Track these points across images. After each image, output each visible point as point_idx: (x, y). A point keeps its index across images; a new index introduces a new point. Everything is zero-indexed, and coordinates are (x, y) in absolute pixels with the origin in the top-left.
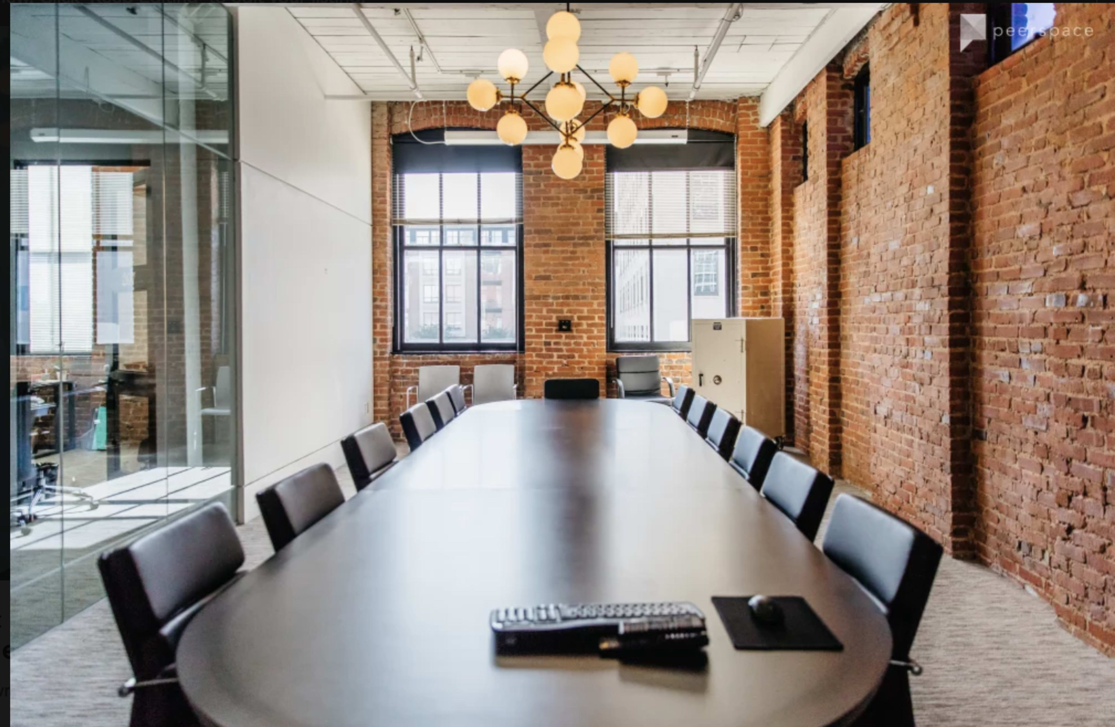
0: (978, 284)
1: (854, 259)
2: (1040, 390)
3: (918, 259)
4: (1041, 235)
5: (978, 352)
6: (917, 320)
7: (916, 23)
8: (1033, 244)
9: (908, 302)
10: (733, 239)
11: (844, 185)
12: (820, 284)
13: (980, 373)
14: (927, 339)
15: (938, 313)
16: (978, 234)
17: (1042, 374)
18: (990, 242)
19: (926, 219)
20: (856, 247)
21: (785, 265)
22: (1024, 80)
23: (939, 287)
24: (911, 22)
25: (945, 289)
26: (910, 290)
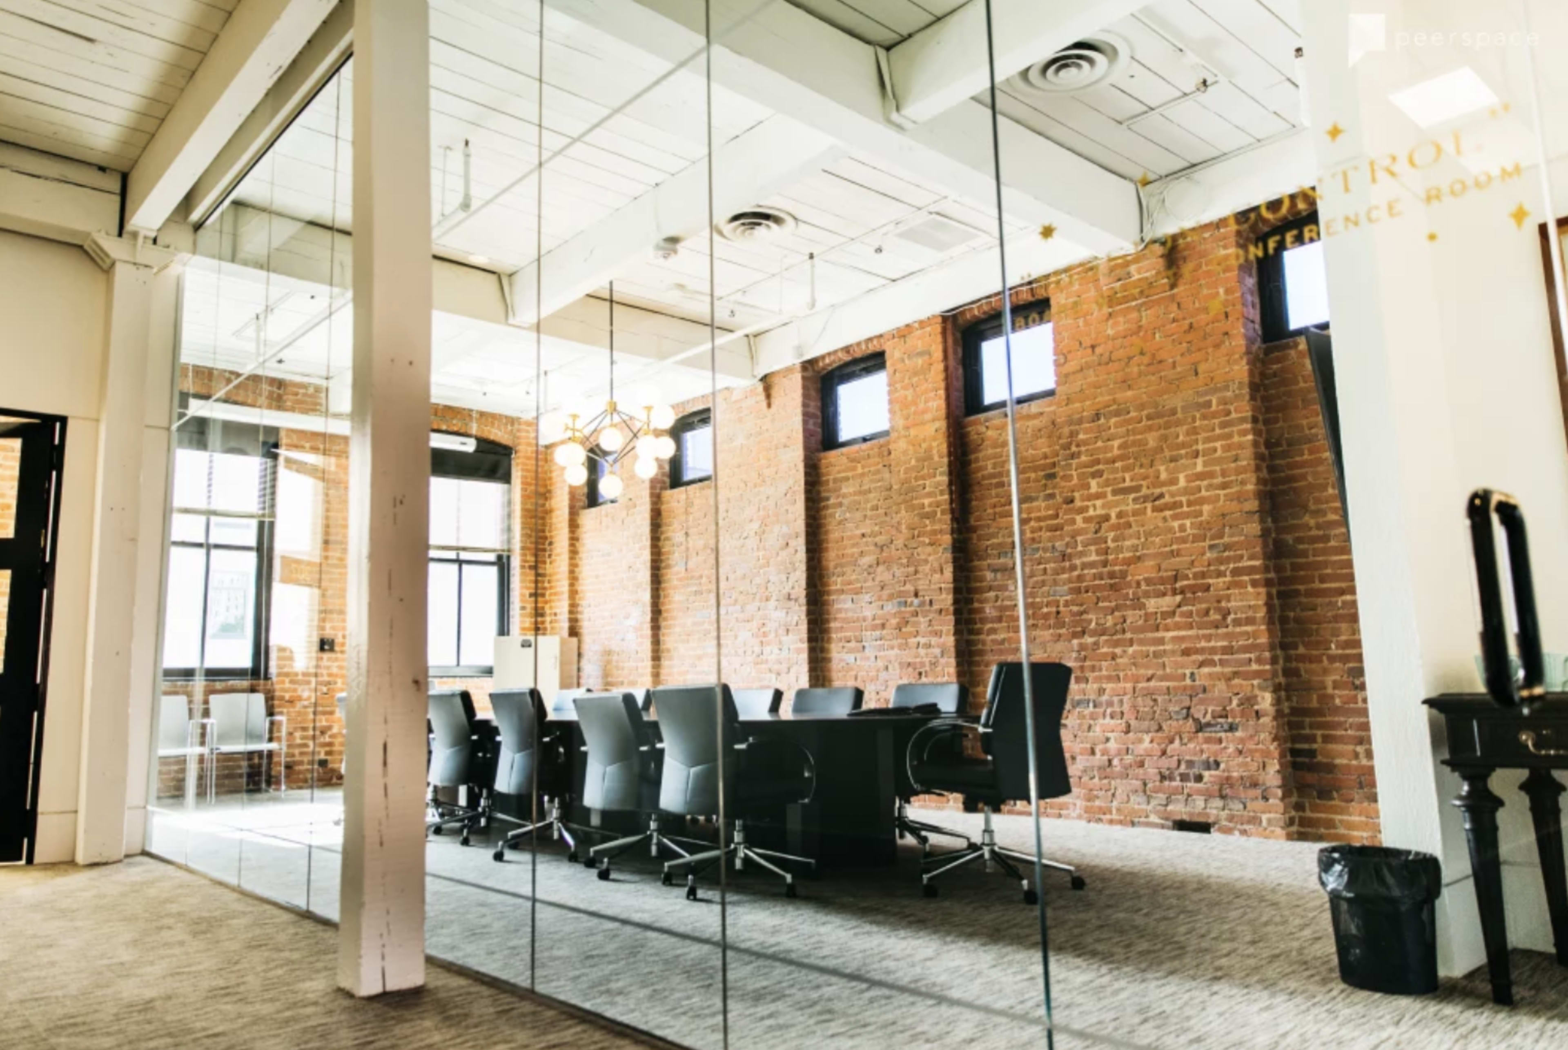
0: (826, 597)
1: (680, 580)
2: (880, 664)
3: (773, 578)
4: (878, 564)
5: (826, 645)
6: (771, 626)
7: (769, 405)
8: (871, 570)
9: (761, 613)
10: (509, 557)
11: (664, 514)
12: (636, 602)
13: (829, 660)
14: (784, 639)
15: (796, 618)
16: (824, 563)
17: (882, 653)
18: (836, 568)
19: (782, 549)
20: (683, 569)
21: (572, 585)
22: (859, 465)
23: (796, 600)
24: (764, 404)
25: (803, 600)
26: (763, 604)
